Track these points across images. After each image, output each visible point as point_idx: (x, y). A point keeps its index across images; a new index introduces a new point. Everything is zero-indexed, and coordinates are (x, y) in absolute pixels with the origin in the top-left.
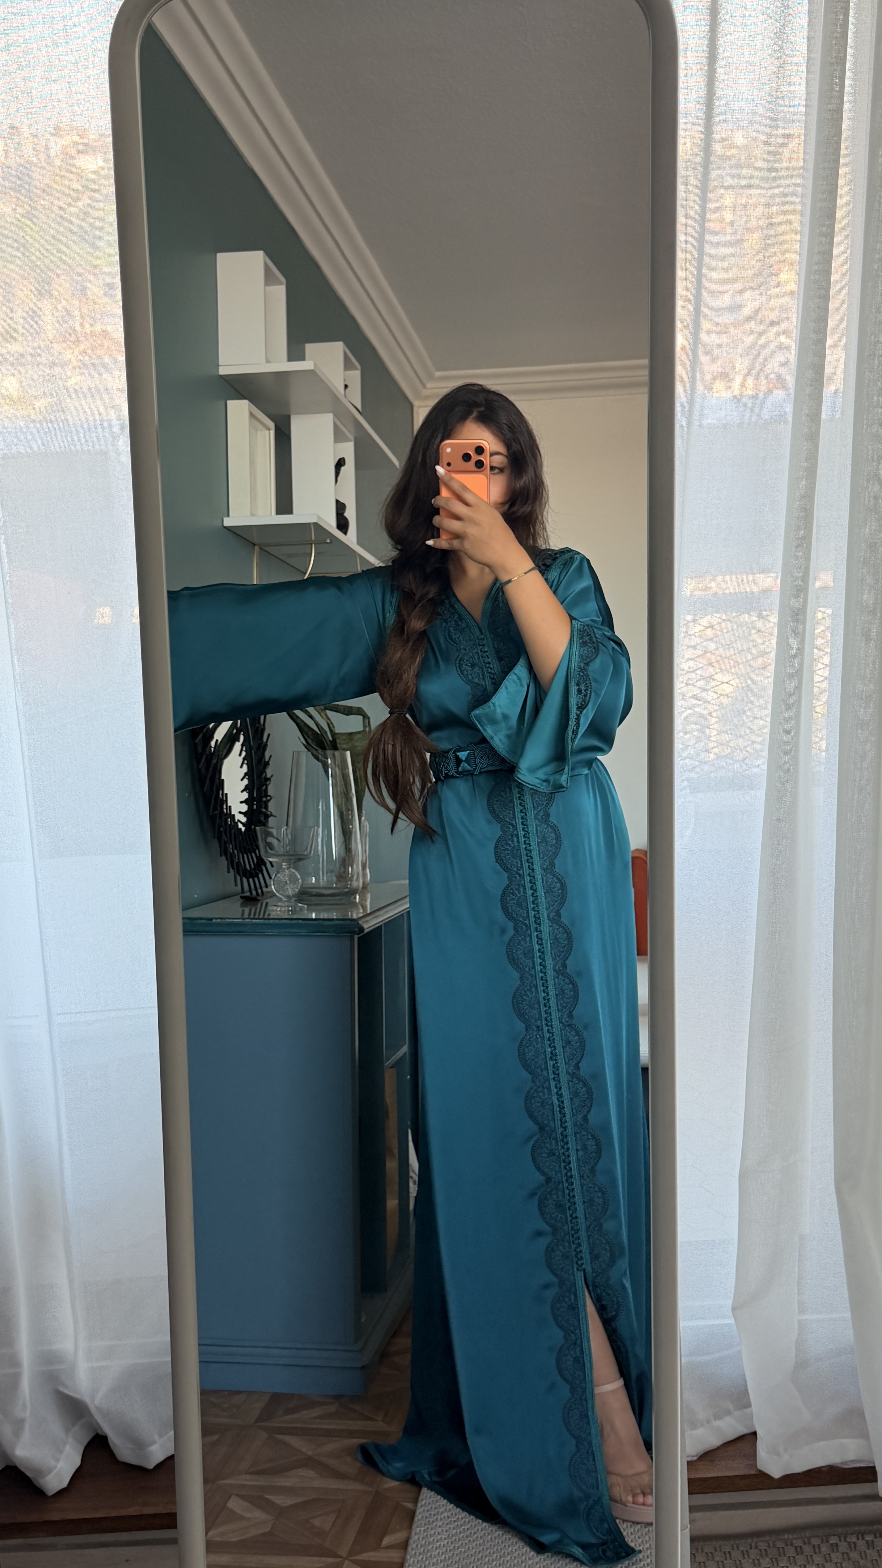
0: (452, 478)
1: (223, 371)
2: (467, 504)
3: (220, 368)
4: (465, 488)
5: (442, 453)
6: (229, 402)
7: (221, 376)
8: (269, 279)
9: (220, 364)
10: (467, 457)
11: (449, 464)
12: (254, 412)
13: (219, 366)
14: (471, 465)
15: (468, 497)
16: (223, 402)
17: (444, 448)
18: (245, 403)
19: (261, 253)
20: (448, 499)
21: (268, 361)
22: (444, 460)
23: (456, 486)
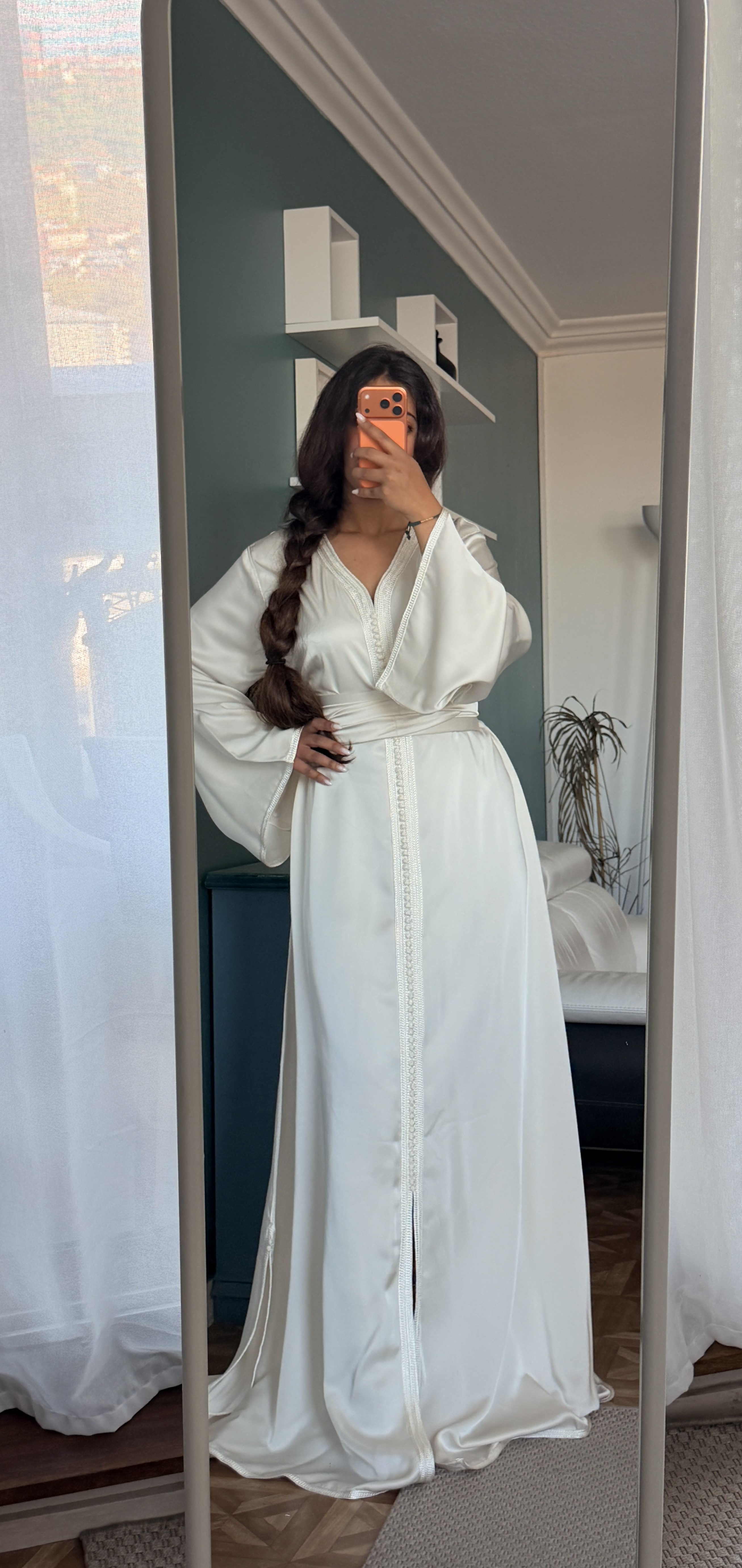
0: (372, 425)
1: (289, 330)
2: (386, 452)
3: (287, 326)
4: (386, 436)
5: (360, 400)
6: (297, 361)
7: (288, 334)
8: (336, 233)
9: (287, 322)
10: (385, 404)
11: (367, 411)
12: (322, 370)
13: (285, 324)
14: (389, 412)
15: (388, 445)
16: (292, 362)
17: (363, 394)
18: (313, 361)
19: (326, 209)
20: (368, 449)
21: (334, 318)
22: (363, 405)
23: (376, 434)
